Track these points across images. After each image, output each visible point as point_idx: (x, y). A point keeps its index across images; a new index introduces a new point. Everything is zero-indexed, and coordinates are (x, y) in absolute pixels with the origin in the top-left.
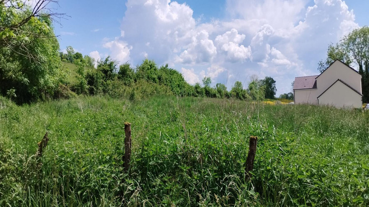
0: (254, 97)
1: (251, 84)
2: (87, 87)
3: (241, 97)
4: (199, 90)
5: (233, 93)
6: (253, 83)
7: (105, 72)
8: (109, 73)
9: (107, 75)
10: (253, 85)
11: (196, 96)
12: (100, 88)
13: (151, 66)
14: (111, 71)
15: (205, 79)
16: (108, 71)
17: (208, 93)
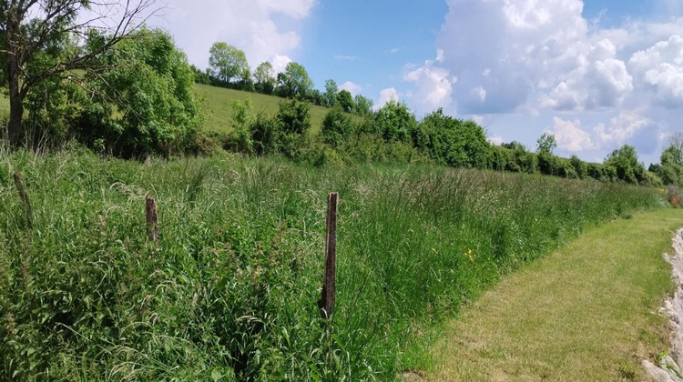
0: (667, 177)
1: (666, 151)
2: (250, 142)
3: (632, 177)
4: (523, 159)
5: (610, 168)
6: (671, 150)
7: (288, 119)
8: (294, 122)
9: (291, 125)
10: (670, 155)
11: (516, 170)
12: (276, 145)
13: (398, 112)
14: (301, 118)
15: (543, 138)
16: (293, 118)
17: (546, 166)
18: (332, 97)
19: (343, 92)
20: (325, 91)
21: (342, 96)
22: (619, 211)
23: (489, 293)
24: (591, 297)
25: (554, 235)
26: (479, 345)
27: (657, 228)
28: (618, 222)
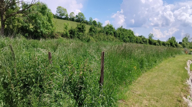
0: (184, 46)
2: (69, 35)
3: (174, 45)
4: (144, 40)
5: (168, 43)
6: (185, 38)
8: (81, 29)
9: (80, 30)
10: (185, 39)
11: (143, 43)
12: (76, 36)
13: (110, 27)
14: (83, 28)
15: (150, 34)
16: (81, 28)
17: (151, 42)
18: (91, 22)
19: (94, 21)
20: (89, 21)
21: (94, 22)
22: (172, 55)
23: (139, 78)
24: (167, 79)
25: (155, 62)
26: (139, 93)
27: (182, 60)
28: (171, 58)
